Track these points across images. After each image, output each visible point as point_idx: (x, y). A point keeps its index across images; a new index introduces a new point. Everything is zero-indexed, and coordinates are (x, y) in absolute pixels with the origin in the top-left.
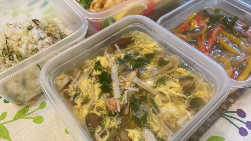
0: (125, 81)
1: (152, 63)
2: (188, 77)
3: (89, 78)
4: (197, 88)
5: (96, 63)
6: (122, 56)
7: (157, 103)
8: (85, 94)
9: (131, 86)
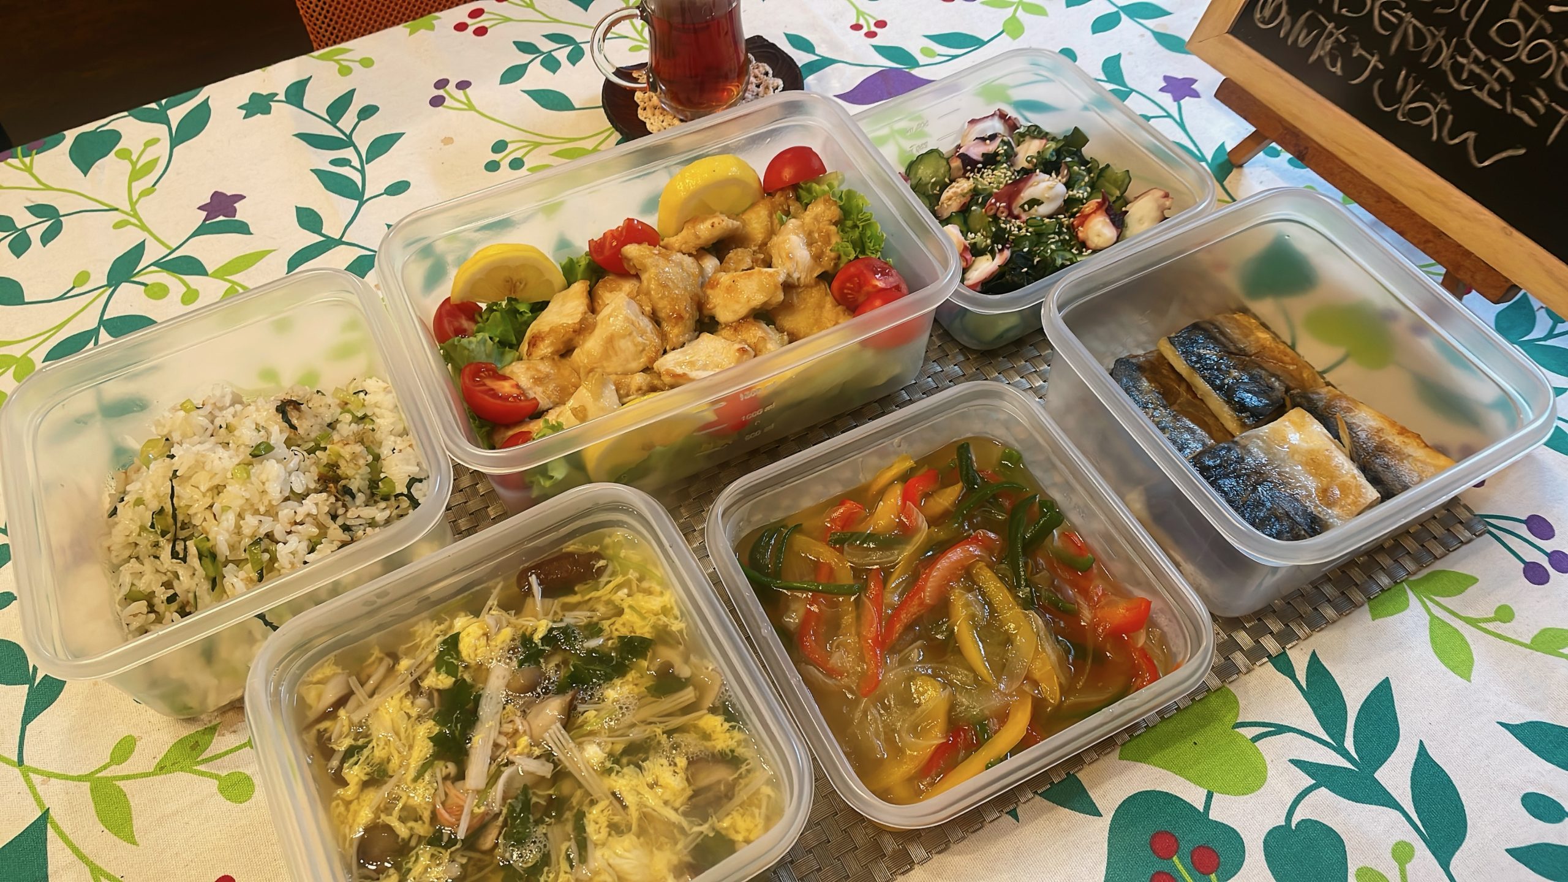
0: (516, 731)
1: (631, 676)
2: (726, 755)
3: (407, 695)
4: (737, 801)
5: (445, 642)
6: (542, 627)
7: (590, 829)
8: (379, 754)
9: (530, 755)
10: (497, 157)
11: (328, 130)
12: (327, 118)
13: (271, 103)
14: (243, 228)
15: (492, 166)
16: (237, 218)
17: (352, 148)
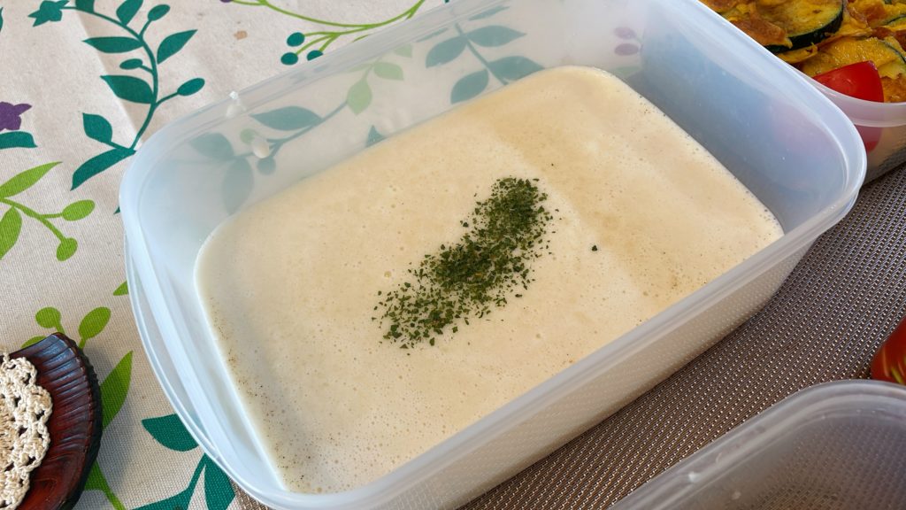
10: (294, 50)
11: (121, 32)
12: (117, 19)
13: (63, 11)
14: (26, 141)
15: (289, 59)
16: (22, 129)
17: (142, 48)
